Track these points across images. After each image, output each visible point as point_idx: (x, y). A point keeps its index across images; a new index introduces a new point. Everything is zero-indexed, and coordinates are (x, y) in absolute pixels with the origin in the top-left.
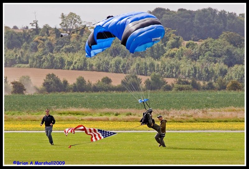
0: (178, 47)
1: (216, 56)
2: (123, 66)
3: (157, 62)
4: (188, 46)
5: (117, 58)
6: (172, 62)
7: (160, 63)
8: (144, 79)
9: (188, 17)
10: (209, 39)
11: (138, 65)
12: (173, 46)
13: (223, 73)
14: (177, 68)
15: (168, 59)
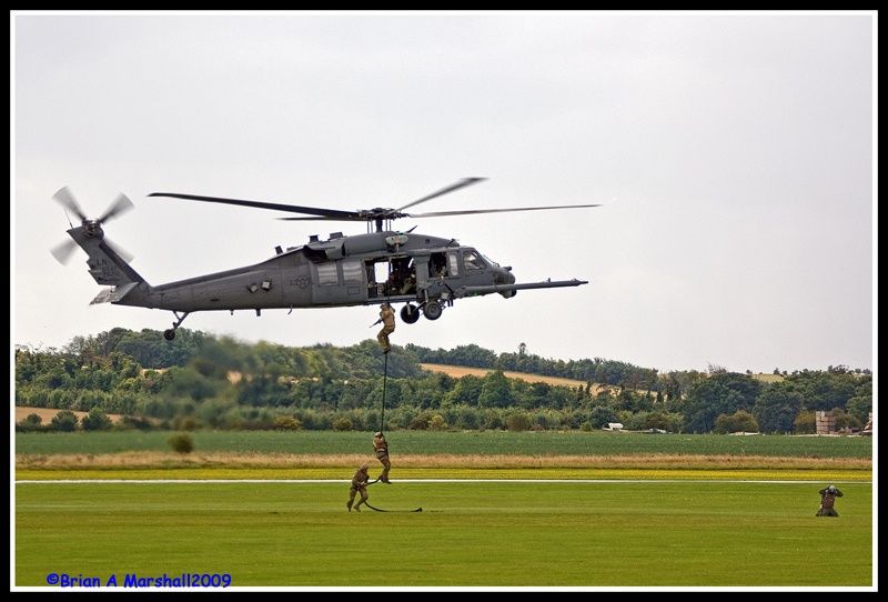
0: (135, 377)
1: (181, 389)
2: (65, 401)
3: (107, 396)
4: (147, 375)
5: (57, 390)
6: (127, 396)
7: (111, 397)
8: (81, 415)
9: (154, 339)
10: (174, 367)
11: (83, 399)
12: (129, 375)
13: (189, 409)
14: (133, 402)
15: (122, 391)
